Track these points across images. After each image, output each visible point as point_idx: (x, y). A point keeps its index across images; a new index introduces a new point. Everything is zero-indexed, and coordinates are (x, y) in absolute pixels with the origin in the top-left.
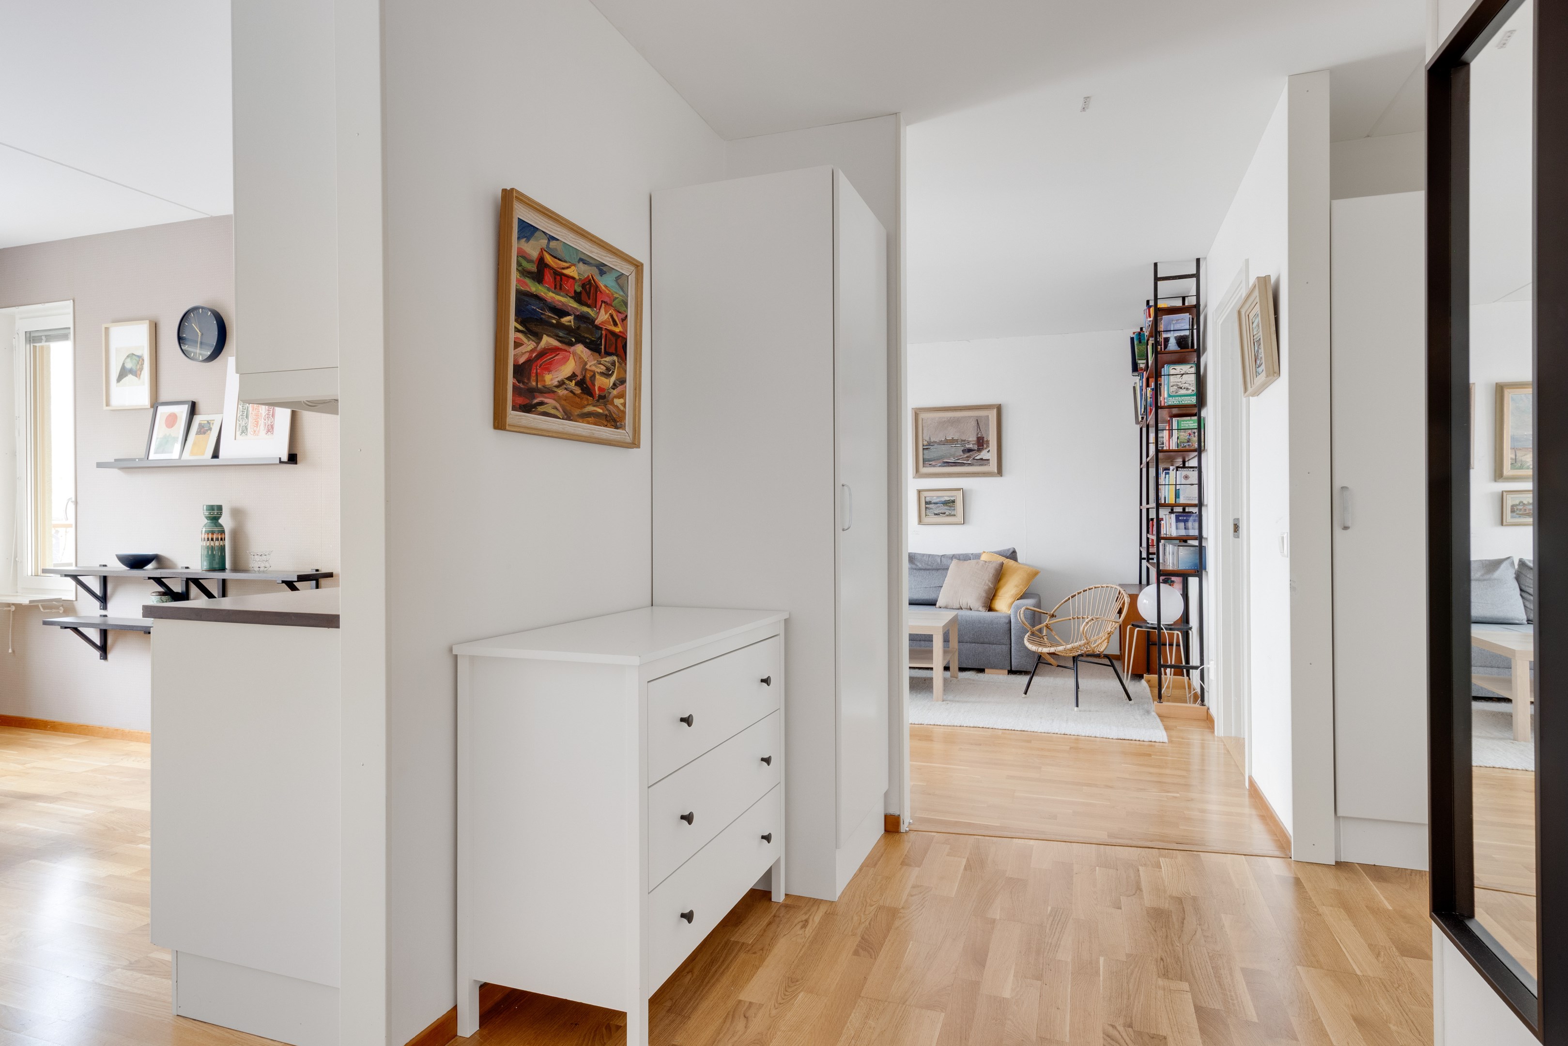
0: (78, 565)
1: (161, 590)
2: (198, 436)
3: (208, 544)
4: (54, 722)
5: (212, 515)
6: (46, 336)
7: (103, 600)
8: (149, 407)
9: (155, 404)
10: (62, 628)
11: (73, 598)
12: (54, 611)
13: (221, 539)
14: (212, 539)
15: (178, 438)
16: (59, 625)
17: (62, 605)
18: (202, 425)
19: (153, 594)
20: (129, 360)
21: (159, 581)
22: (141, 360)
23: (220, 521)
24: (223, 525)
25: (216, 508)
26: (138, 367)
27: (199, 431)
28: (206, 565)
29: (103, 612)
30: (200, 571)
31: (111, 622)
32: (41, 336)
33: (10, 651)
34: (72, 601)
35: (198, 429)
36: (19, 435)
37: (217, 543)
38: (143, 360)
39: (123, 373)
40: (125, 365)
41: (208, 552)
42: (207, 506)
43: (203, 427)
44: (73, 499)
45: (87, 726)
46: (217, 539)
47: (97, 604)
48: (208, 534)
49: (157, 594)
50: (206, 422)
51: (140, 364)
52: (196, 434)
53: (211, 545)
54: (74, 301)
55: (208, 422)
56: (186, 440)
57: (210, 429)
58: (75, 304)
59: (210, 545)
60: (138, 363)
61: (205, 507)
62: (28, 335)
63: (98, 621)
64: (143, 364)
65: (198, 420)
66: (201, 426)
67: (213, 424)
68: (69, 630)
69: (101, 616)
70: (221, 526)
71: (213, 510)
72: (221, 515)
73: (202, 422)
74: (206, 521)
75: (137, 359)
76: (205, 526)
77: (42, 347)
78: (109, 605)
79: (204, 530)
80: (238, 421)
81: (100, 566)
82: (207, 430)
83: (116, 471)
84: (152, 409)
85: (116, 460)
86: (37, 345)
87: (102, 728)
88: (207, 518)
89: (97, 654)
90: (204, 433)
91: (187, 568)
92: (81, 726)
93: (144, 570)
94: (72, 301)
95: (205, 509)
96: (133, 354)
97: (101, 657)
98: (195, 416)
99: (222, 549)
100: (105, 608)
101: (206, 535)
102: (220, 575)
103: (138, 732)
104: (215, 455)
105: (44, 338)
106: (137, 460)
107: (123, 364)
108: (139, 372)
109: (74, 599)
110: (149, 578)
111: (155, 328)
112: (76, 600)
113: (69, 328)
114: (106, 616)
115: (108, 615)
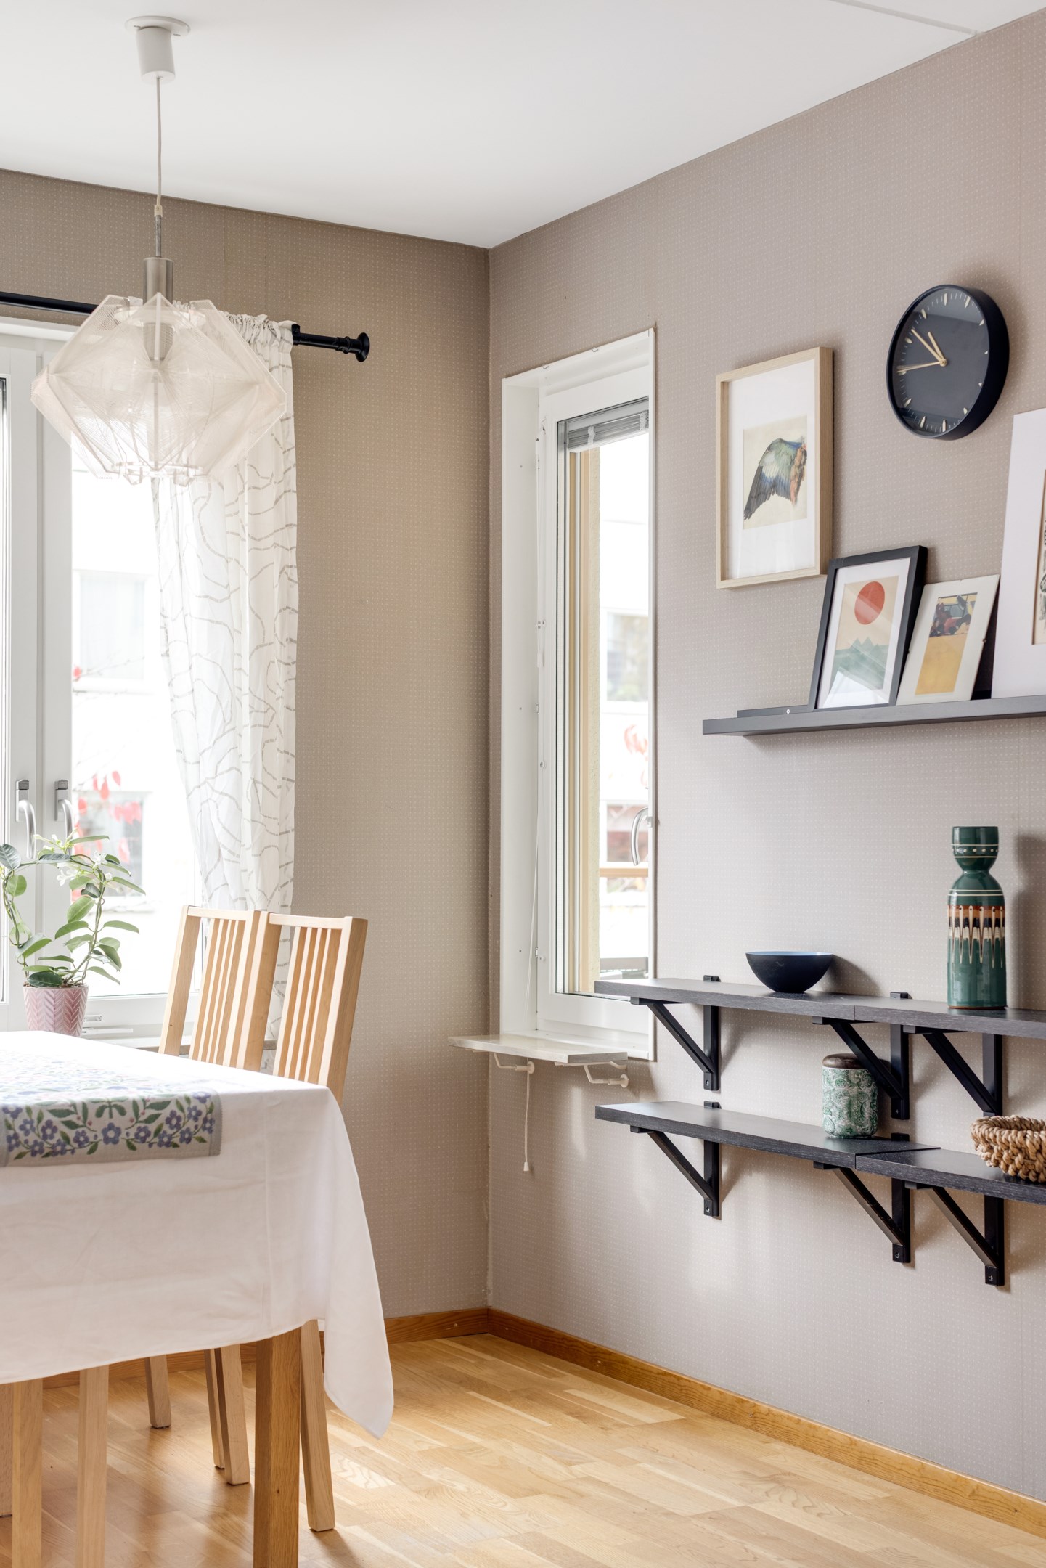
0: (660, 975)
1: (846, 1050)
2: (935, 639)
3: (966, 936)
4: (610, 1354)
5: (974, 854)
6: (595, 426)
7: (712, 1063)
8: (817, 572)
9: (832, 563)
10: (633, 1129)
11: (647, 1054)
12: (612, 1082)
13: (998, 924)
14: (976, 923)
15: (886, 647)
16: (627, 1122)
17: (626, 1069)
18: (946, 609)
19: (829, 1062)
20: (771, 457)
21: (844, 1029)
22: (799, 453)
23: (994, 872)
24: (1001, 884)
25: (982, 836)
26: (793, 473)
27: (937, 624)
28: (958, 997)
29: (712, 1096)
30: (944, 1010)
31: (727, 1125)
32: (585, 429)
33: (526, 1168)
34: (647, 1061)
35: (935, 621)
36: (544, 665)
37: (987, 934)
38: (805, 453)
39: (760, 492)
40: (764, 470)
41: (966, 957)
42: (962, 829)
43: (948, 615)
44: (650, 813)
45: (679, 1379)
46: (988, 923)
47: (697, 1073)
48: (966, 907)
49: (839, 1062)
50: (954, 601)
51: (797, 463)
52: (931, 635)
53: (974, 937)
54: (656, 330)
55: (960, 599)
56: (906, 652)
57: (967, 619)
58: (660, 337)
59: (971, 937)
60: (792, 461)
61: (957, 832)
62: (562, 430)
63: (700, 1118)
64: (804, 463)
65: (935, 595)
66: (942, 611)
67: (973, 603)
68: (646, 1135)
69: (706, 1104)
70: (995, 885)
71: (977, 841)
72: (995, 854)
73: (946, 602)
74: (959, 872)
75: (791, 452)
76: (957, 884)
77: (586, 454)
78: (725, 1078)
79: (955, 895)
80: (1040, 591)
81: (707, 978)
82: (959, 623)
83: (740, 740)
84: (824, 579)
85: (741, 714)
86: (578, 450)
87: (709, 1389)
88: (960, 861)
89: (697, 1199)
90: (952, 631)
91: (905, 996)
92: (665, 1374)
93: (808, 997)
94: (651, 330)
95: (957, 838)
96: (782, 441)
97: (706, 1208)
98: (927, 587)
99: (999, 947)
100: (714, 1084)
101: (961, 912)
102: (991, 1025)
103: (789, 1418)
104: (982, 689)
105: (591, 432)
106: (788, 711)
107: (760, 469)
108: (794, 485)
109: (651, 1058)
110: (826, 1021)
111: (832, 364)
112: (655, 1060)
113: (645, 400)
114: (716, 1106)
115: (721, 1104)
